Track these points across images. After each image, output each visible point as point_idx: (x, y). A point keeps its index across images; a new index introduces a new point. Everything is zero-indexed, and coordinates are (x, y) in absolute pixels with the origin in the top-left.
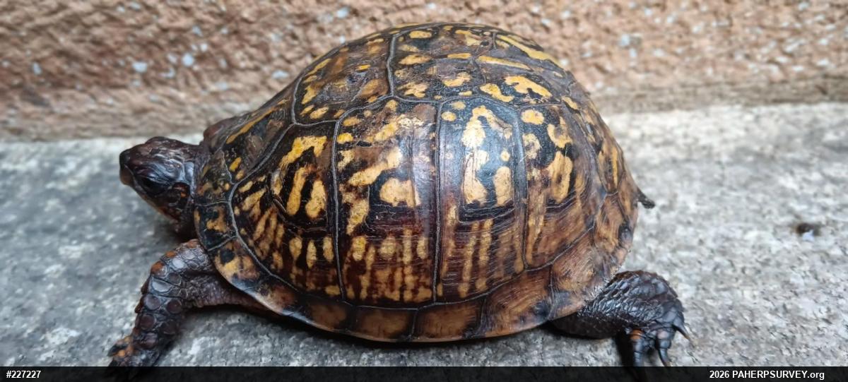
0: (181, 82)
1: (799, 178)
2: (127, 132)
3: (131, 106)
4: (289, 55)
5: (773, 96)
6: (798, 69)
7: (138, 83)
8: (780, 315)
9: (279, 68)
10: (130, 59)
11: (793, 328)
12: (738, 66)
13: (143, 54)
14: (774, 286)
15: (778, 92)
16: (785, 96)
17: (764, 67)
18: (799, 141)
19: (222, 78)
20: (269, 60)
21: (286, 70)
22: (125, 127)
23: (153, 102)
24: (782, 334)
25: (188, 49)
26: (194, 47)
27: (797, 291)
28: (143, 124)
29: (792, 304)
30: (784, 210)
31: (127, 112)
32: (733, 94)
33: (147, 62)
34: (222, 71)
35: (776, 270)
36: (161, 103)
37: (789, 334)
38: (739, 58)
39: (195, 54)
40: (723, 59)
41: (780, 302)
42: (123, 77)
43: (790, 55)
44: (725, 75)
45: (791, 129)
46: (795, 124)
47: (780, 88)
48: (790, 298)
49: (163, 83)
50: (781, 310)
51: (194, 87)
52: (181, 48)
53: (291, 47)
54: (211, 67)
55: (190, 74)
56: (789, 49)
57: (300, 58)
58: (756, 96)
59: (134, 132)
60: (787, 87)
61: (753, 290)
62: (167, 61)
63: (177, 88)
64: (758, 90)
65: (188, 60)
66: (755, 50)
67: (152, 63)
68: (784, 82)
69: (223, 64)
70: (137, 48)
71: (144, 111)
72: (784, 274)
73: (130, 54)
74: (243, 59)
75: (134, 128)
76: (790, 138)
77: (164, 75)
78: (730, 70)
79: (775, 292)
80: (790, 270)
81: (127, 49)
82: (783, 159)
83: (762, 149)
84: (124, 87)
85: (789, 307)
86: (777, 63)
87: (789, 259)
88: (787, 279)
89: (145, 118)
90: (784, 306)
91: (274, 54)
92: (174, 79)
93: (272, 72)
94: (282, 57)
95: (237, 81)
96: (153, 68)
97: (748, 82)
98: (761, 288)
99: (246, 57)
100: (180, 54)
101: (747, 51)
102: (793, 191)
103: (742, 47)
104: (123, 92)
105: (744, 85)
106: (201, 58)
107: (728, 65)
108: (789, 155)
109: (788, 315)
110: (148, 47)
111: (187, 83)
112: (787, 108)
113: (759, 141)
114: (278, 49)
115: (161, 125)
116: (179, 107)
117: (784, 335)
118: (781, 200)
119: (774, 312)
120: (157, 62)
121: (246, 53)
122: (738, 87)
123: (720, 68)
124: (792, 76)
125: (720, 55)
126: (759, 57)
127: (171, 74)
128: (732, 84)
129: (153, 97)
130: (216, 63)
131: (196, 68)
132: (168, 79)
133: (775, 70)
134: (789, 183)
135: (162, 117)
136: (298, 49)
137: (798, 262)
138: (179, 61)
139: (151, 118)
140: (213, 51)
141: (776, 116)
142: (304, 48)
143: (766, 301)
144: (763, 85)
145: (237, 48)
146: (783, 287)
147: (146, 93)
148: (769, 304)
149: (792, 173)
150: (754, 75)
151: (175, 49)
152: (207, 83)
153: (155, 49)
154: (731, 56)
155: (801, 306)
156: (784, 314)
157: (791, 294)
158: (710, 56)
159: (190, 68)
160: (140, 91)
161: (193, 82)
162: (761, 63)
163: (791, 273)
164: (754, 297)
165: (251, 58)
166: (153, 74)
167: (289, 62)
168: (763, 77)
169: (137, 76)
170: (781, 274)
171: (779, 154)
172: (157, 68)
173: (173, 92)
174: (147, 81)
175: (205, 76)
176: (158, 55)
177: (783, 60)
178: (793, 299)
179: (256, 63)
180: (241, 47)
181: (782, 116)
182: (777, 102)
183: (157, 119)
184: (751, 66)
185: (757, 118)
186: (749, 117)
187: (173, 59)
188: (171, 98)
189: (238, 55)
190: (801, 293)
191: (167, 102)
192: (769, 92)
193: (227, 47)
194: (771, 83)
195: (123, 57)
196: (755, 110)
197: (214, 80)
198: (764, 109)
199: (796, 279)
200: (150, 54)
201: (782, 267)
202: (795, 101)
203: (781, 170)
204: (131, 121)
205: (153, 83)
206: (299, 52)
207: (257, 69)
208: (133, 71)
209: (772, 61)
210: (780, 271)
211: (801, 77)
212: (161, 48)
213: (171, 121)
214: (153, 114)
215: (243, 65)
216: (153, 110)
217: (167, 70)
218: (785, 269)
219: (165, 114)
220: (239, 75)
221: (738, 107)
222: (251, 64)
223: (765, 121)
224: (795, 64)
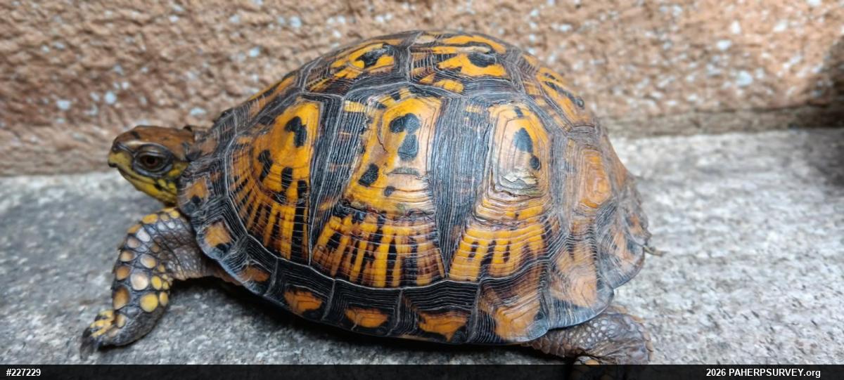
0: (104, 120)
1: (673, 195)
2: (50, 169)
3: (54, 144)
4: (206, 92)
5: (653, 129)
6: (672, 103)
7: (61, 121)
8: (650, 308)
9: (196, 105)
10: (54, 97)
11: (660, 318)
12: (618, 101)
13: (67, 92)
14: (646, 285)
15: (657, 126)
16: (664, 129)
17: (642, 102)
18: (675, 166)
19: (143, 115)
20: (187, 98)
21: (203, 107)
22: (50, 164)
23: (76, 139)
24: (650, 324)
25: (110, 87)
26: (116, 86)
27: (667, 288)
28: (66, 161)
29: (661, 299)
30: (659, 222)
31: (51, 149)
32: (618, 128)
33: (71, 100)
34: (143, 109)
35: (649, 272)
36: (85, 141)
37: (656, 324)
38: (618, 93)
39: (117, 92)
40: (604, 95)
41: (651, 298)
42: (47, 115)
43: (663, 90)
44: (608, 110)
45: (670, 157)
46: (673, 152)
47: (658, 121)
48: (660, 294)
49: (86, 120)
50: (652, 304)
51: (116, 124)
52: (103, 86)
53: (207, 85)
54: (131, 105)
55: (112, 112)
56: (662, 84)
57: (216, 95)
58: (638, 129)
59: (57, 169)
60: (665, 120)
61: (627, 289)
62: (90, 99)
63: (100, 125)
64: (639, 124)
65: (110, 98)
66: (632, 86)
67: (75, 100)
68: (661, 116)
69: (143, 101)
70: (61, 86)
71: (67, 148)
72: (656, 275)
73: (55, 92)
74: (162, 97)
75: (58, 165)
76: (668, 164)
77: (87, 113)
78: (612, 105)
79: (647, 289)
80: (661, 271)
81: (51, 87)
82: (660, 180)
83: (643, 173)
84: (48, 124)
85: (658, 302)
86: (654, 99)
87: (661, 262)
88: (658, 279)
89: (68, 155)
90: (655, 302)
91: (192, 91)
92: (97, 116)
93: (190, 109)
94: (199, 94)
95: (156, 118)
96: (77, 106)
97: (630, 116)
98: (635, 287)
99: (165, 95)
100: (102, 92)
101: (625, 87)
102: (668, 206)
103: (619, 83)
104: (47, 129)
105: (626, 119)
106: (122, 96)
107: (609, 100)
108: (666, 178)
109: (657, 308)
110: (72, 85)
111: (109, 120)
112: (666, 140)
113: (639, 167)
114: (195, 87)
115: (84, 162)
116: (101, 144)
117: (653, 325)
118: (657, 214)
119: (645, 306)
120: (80, 100)
121: (165, 91)
122: (620, 120)
123: (602, 103)
124: (668, 111)
125: (601, 91)
126: (636, 93)
127: (94, 112)
128: (615, 118)
129: (77, 135)
130: (137, 101)
131: (118, 105)
132: (91, 116)
133: (651, 104)
134: (665, 200)
135: (84, 154)
136: (214, 87)
137: (669, 264)
138: (102, 99)
139: (75, 156)
140: (134, 89)
141: (655, 147)
142: (219, 86)
143: (639, 298)
144: (643, 119)
145: (156, 86)
146: (654, 286)
147: (69, 131)
148: (641, 300)
149: (668, 192)
150: (633, 110)
151: (97, 88)
152: (129, 120)
153: (78, 87)
154: (611, 91)
155: (669, 301)
156: (654, 307)
157: (662, 291)
158: (592, 92)
159: (112, 106)
160: (64, 129)
161: (115, 119)
162: (639, 98)
163: (661, 274)
164: (628, 295)
165: (170, 96)
166: (76, 111)
167: (206, 99)
168: (642, 111)
169: (60, 114)
170: (653, 275)
171: (658, 177)
172: (81, 106)
173: (96, 129)
174: (70, 118)
175: (126, 113)
176: (82, 93)
177: (657, 95)
178: (663, 295)
179: (175, 101)
180: (161, 85)
181: (663, 146)
182: (658, 134)
183: (80, 156)
184: (630, 101)
185: (640, 149)
186: (632, 148)
187: (95, 97)
188: (94, 135)
189: (158, 93)
190: (670, 290)
191: (90, 139)
192: (649, 125)
193: (147, 85)
194: (650, 117)
195: (47, 95)
196: (638, 142)
197: (135, 118)
198: (646, 141)
199: (666, 278)
200: (74, 92)
201: (655, 269)
202: (674, 134)
203: (658, 190)
204: (55, 158)
205: (77, 120)
206: (215, 90)
207: (175, 106)
208: (57, 109)
209: (648, 97)
210: (652, 272)
211: (676, 111)
212: (84, 86)
213: (93, 158)
214: (76, 152)
215: (162, 102)
216: (75, 147)
217: (90, 108)
218: (657, 271)
219: (87, 152)
220: (159, 112)
221: (623, 139)
222: (169, 102)
223: (646, 151)
224: (668, 99)
